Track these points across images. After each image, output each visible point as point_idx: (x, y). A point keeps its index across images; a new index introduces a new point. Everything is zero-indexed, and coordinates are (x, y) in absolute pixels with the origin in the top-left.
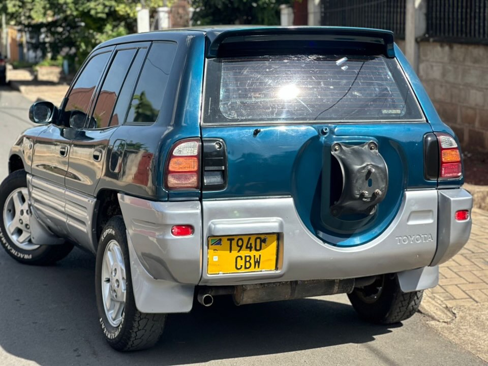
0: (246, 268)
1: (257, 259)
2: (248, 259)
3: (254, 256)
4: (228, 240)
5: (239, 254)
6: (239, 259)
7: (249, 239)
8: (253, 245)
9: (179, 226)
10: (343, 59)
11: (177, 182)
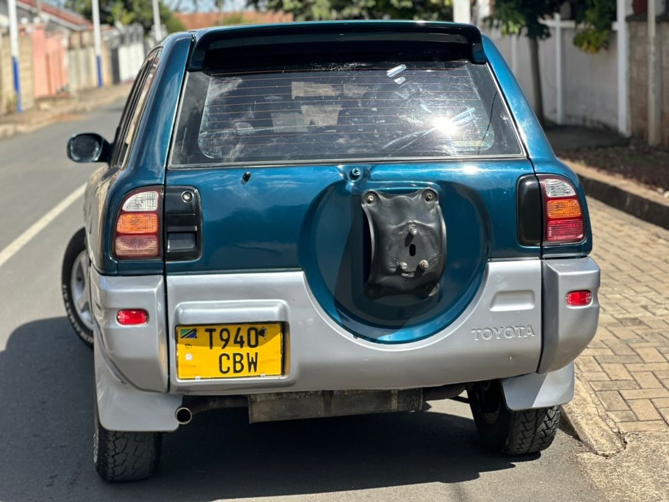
0: (235, 371)
1: (252, 358)
2: (238, 358)
3: (248, 354)
4: (207, 330)
5: (224, 351)
6: (224, 358)
7: (239, 330)
8: (245, 339)
9: (127, 311)
10: (400, 68)
11: (128, 248)
